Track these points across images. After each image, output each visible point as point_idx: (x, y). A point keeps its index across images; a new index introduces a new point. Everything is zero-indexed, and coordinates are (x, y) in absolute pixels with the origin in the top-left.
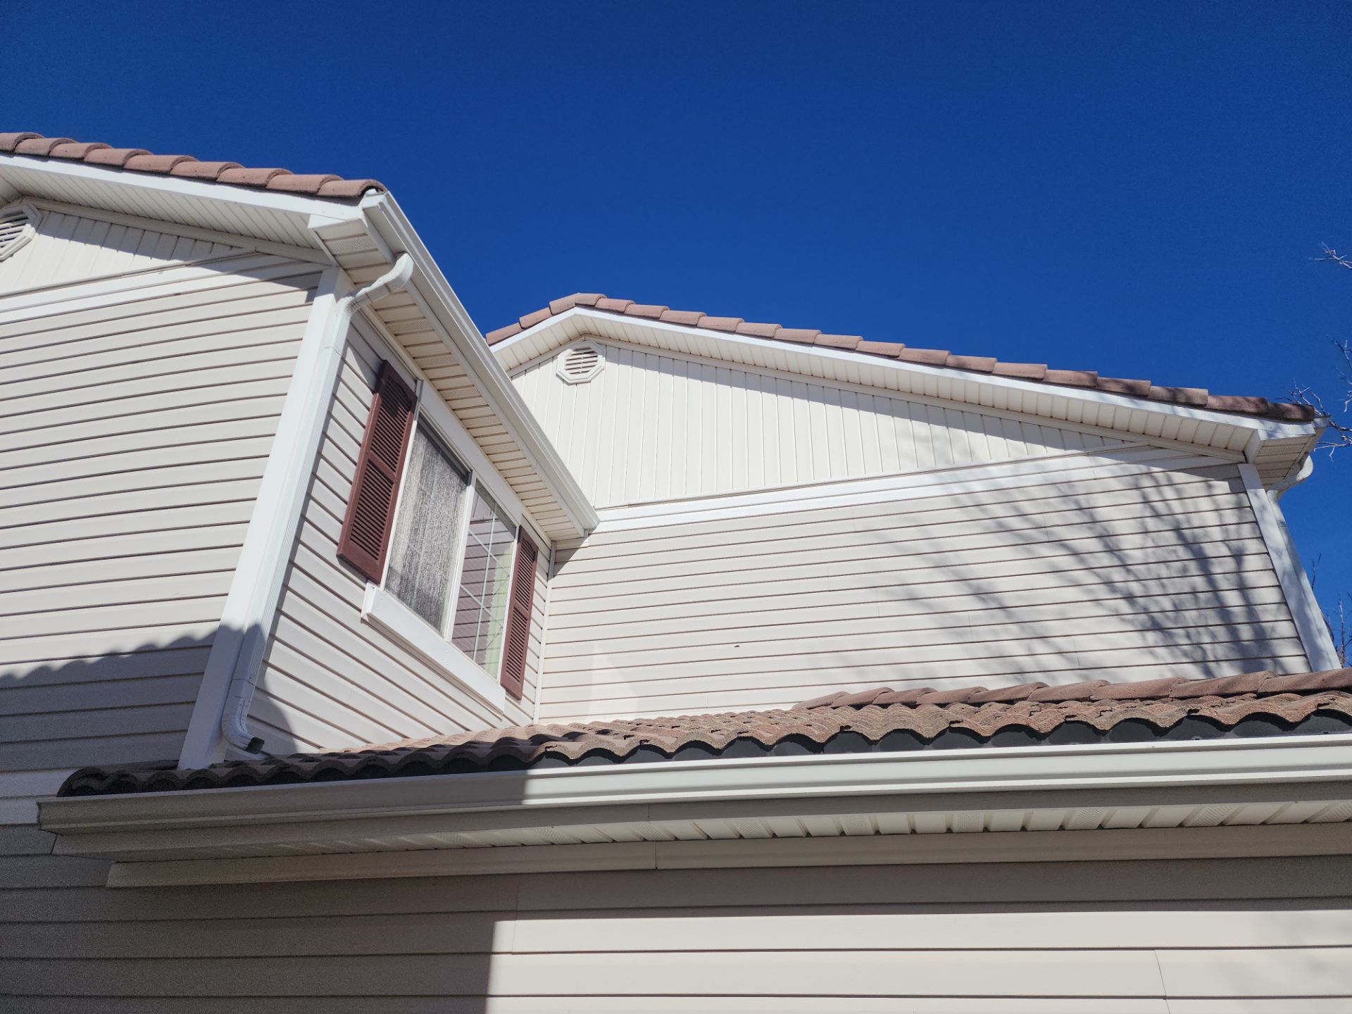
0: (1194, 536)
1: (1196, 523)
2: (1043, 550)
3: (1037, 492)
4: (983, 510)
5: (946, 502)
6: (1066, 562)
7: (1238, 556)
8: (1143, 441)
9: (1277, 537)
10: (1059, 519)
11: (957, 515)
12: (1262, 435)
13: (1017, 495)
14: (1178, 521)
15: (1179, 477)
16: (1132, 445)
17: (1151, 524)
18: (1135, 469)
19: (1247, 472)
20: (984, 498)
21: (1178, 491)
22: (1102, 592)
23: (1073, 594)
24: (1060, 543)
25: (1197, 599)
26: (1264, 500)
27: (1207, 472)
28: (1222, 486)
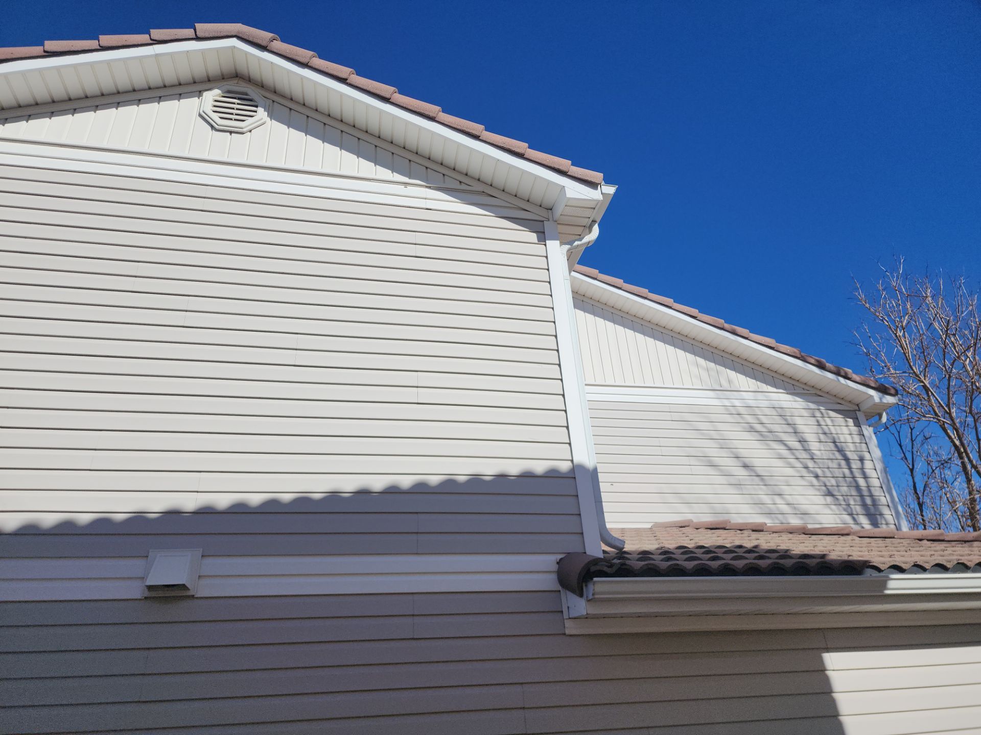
0: (842, 447)
1: (842, 440)
2: (775, 445)
3: (768, 412)
4: (742, 417)
5: (722, 410)
6: (785, 453)
7: (862, 460)
9: (877, 453)
10: (779, 428)
11: (728, 418)
12: (876, 399)
13: (758, 411)
14: (834, 438)
15: (832, 414)
16: (808, 392)
17: (822, 437)
18: (812, 406)
19: (860, 415)
20: (742, 410)
21: (832, 421)
22: (804, 472)
23: (790, 471)
24: (781, 441)
25: (846, 481)
26: (868, 431)
27: (846, 414)
28: (851, 422)
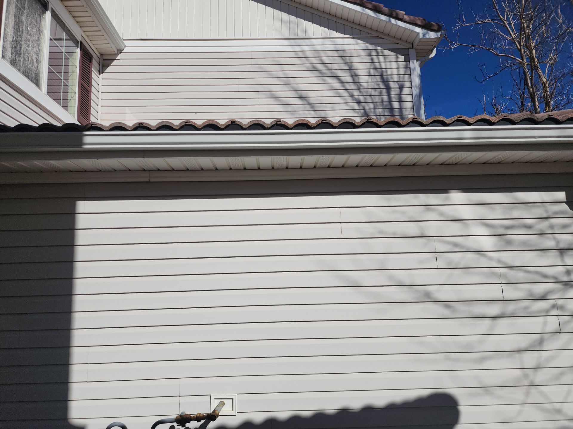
0: (387, 78)
1: (389, 73)
2: (329, 80)
3: (330, 54)
4: (307, 60)
5: (292, 55)
6: (338, 86)
7: (401, 88)
8: (376, 34)
9: (416, 81)
10: (337, 65)
11: (297, 61)
12: (421, 36)
13: (322, 54)
14: (382, 71)
15: (387, 52)
16: (371, 35)
17: (372, 72)
18: (370, 47)
19: (412, 52)
20: (309, 54)
21: (385, 58)
22: (349, 100)
23: (338, 100)
24: (337, 77)
25: (383, 104)
26: (415, 65)
27: (397, 51)
28: (401, 58)
